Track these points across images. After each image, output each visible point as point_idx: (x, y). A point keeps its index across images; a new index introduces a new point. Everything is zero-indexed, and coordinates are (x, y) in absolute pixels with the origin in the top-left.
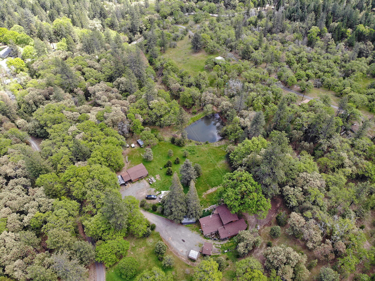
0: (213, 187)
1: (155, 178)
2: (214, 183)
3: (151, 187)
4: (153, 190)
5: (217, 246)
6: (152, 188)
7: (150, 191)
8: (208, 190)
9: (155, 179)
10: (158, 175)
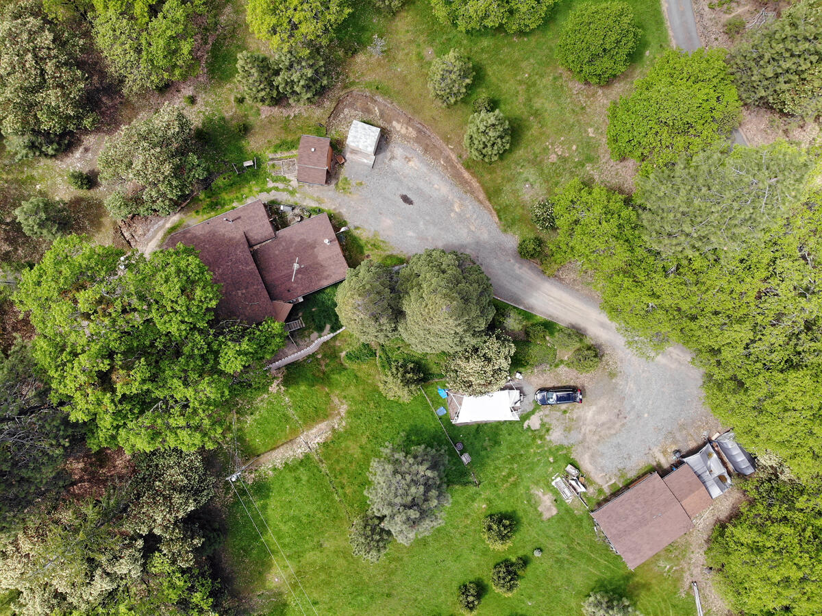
0: (305, 461)
1: (558, 500)
2: (298, 480)
3: (569, 448)
4: (556, 436)
5: (281, 185)
6: (561, 447)
7: (568, 430)
8: (325, 445)
9: (555, 492)
10: (546, 515)
